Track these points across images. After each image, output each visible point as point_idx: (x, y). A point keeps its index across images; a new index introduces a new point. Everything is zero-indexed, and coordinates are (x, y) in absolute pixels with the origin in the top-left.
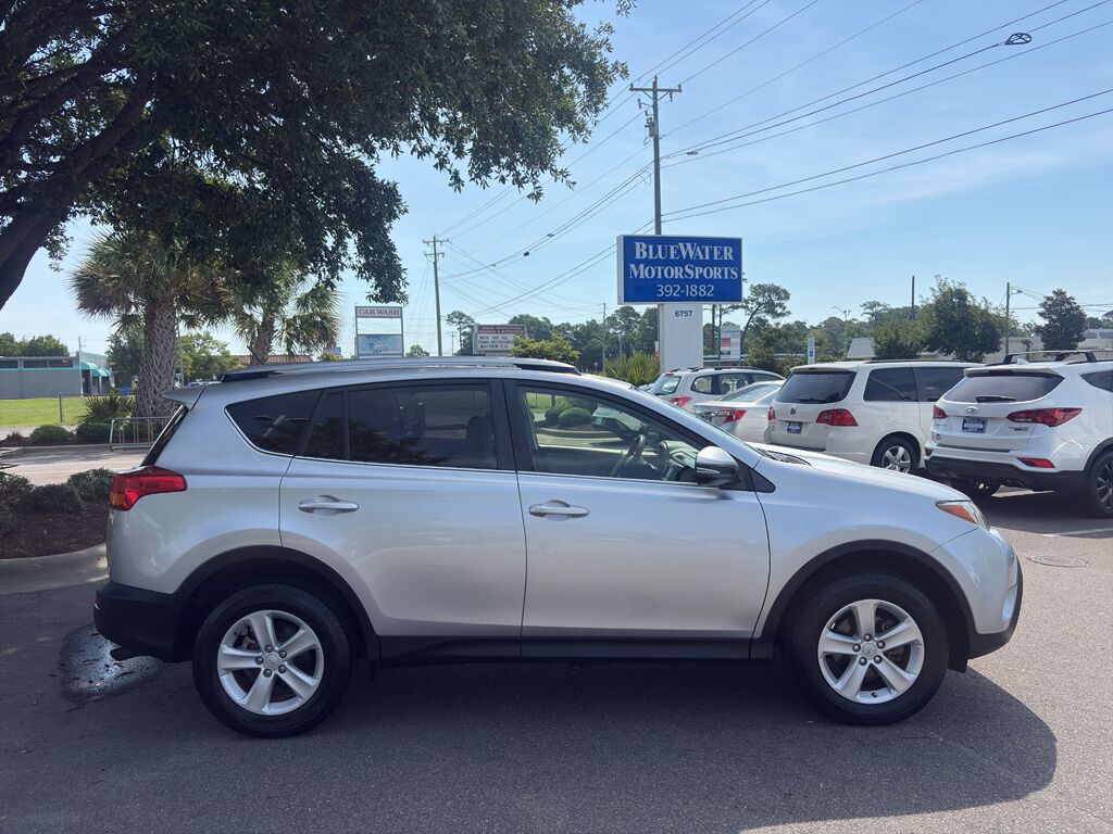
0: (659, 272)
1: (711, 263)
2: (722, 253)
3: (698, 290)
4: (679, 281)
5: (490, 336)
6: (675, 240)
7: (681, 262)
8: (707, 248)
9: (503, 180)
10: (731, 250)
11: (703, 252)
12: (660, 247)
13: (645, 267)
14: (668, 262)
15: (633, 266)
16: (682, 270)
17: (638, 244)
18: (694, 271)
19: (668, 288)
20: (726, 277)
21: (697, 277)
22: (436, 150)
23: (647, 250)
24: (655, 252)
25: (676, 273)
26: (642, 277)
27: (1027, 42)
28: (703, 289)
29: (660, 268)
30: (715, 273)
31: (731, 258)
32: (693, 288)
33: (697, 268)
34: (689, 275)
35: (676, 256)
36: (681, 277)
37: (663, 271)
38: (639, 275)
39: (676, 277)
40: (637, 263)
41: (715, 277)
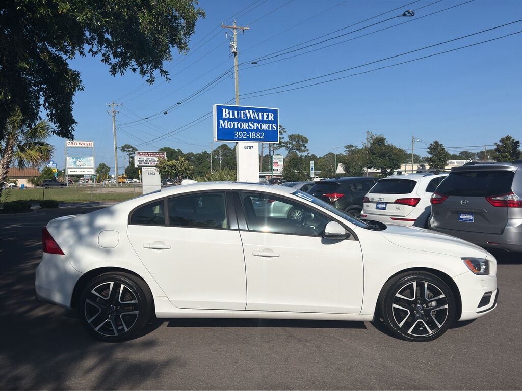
0: (235, 125)
1: (263, 121)
2: (268, 116)
3: (256, 135)
4: (246, 130)
5: (145, 158)
6: (244, 109)
7: (247, 120)
8: (260, 113)
9: (134, 70)
10: (273, 115)
11: (258, 115)
12: (236, 112)
13: (228, 122)
14: (239, 120)
15: (221, 121)
16: (247, 124)
17: (224, 110)
19: (241, 134)
20: (270, 129)
21: (255, 128)
22: (103, 52)
23: (229, 113)
24: (233, 114)
25: (245, 126)
26: (226, 127)
27: (412, 16)
28: (258, 135)
29: (236, 123)
30: (265, 127)
31: (273, 119)
32: (254, 134)
33: (255, 124)
34: (251, 127)
35: (244, 117)
36: (247, 128)
37: (237, 125)
38: (225, 126)
39: (245, 128)
40: (224, 120)
41: (265, 129)
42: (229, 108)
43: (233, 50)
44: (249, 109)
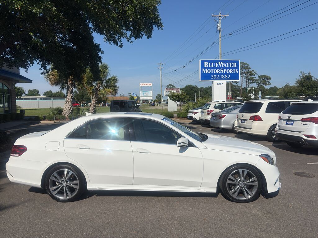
0: (212, 71)
1: (229, 68)
2: (233, 65)
3: (225, 76)
4: (218, 74)
6: (217, 61)
7: (219, 68)
8: (228, 63)
10: (236, 63)
11: (227, 65)
12: (212, 63)
13: (207, 70)
14: (215, 68)
15: (203, 69)
16: (219, 70)
17: (205, 63)
18: (223, 70)
19: (215, 76)
20: (234, 72)
21: (224, 72)
23: (208, 64)
24: (211, 65)
25: (218, 71)
28: (226, 76)
31: (236, 67)
32: (223, 76)
33: (224, 70)
34: (222, 72)
35: (217, 66)
36: (219, 72)
37: (213, 71)
38: (205, 72)
39: (218, 73)
40: (205, 68)
41: (231, 72)
42: (208, 61)
43: (219, 29)
44: (220, 61)
